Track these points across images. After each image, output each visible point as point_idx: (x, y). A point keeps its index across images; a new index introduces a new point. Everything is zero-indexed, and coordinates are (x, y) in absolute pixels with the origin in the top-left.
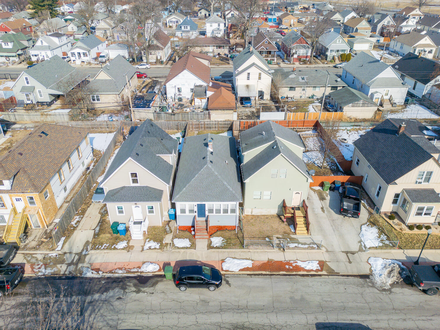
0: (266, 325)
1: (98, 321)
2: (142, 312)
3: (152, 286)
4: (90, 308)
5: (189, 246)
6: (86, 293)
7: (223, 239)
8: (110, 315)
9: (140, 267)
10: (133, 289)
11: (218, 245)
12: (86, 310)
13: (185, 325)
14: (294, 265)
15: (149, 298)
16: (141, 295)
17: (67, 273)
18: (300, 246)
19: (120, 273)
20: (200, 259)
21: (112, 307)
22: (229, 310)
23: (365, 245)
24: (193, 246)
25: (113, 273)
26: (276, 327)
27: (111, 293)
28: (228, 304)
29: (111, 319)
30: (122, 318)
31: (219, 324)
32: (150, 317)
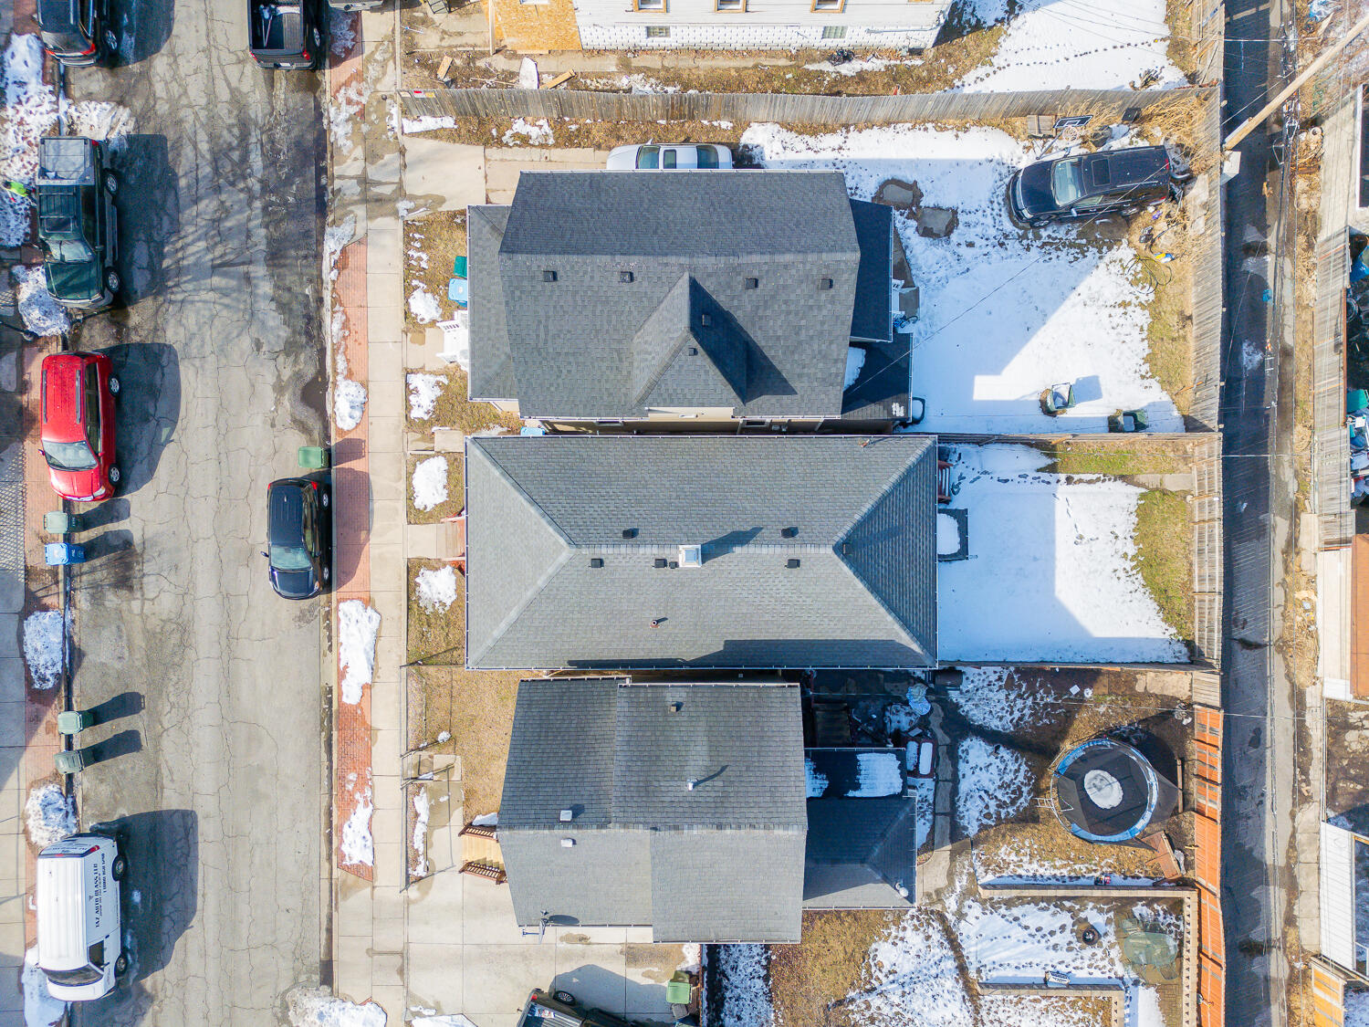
1: (198, 312)
2: (221, 407)
3: (295, 421)
4: (233, 283)
5: (418, 503)
6: (275, 256)
7: (448, 604)
8: (215, 335)
9: (350, 375)
10: (287, 373)
11: (424, 588)
12: (225, 275)
13: (189, 514)
14: (358, 796)
15: (258, 420)
16: (270, 395)
17: (337, 184)
18: (420, 829)
19: (332, 328)
20: (373, 539)
21: (235, 334)
22: (225, 615)
24: (416, 516)
25: (333, 306)
26: (186, 721)
27: (274, 319)
28: (243, 613)
29: (203, 341)
30: (206, 366)
31: (191, 591)
32: (210, 430)
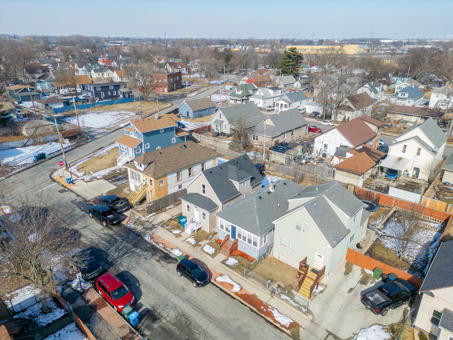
0: (202, 328)
1: (126, 262)
2: (148, 272)
3: (167, 263)
4: (130, 254)
5: (210, 253)
6: (135, 246)
7: (238, 262)
8: (134, 263)
9: (172, 249)
10: (157, 258)
11: (229, 264)
12: (127, 254)
13: (159, 293)
14: (269, 310)
15: (159, 268)
16: (158, 263)
17: (139, 231)
18: (291, 302)
19: (160, 247)
20: (209, 266)
21: (138, 260)
22: (191, 304)
23: (356, 339)
24: (213, 256)
25: (157, 244)
26: (207, 334)
27: (145, 253)
28: (195, 300)
29: (132, 265)
30: (136, 268)
31: (176, 306)
32: (149, 277)
